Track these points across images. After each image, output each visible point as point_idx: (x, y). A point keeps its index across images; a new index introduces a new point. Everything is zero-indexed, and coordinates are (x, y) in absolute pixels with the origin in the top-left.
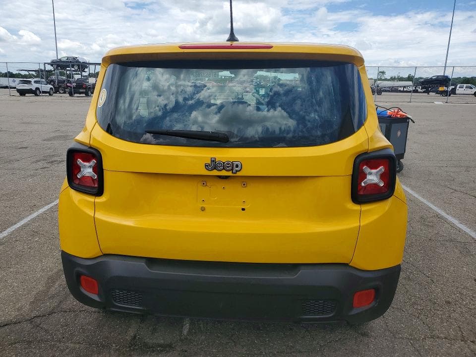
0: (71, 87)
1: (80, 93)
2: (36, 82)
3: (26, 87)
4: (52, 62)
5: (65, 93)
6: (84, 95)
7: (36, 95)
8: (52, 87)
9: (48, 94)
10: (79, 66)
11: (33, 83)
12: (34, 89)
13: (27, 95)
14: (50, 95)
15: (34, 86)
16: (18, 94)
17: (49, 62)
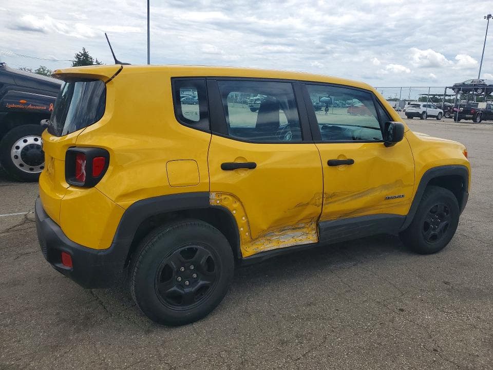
0: (457, 112)
1: (466, 119)
2: (424, 106)
3: (414, 110)
4: (454, 86)
5: (451, 117)
6: (472, 121)
7: (422, 118)
8: (442, 111)
9: (435, 119)
10: (483, 89)
11: (421, 107)
12: (421, 113)
13: (414, 118)
14: (438, 119)
15: (421, 110)
16: (406, 117)
17: (452, 86)
